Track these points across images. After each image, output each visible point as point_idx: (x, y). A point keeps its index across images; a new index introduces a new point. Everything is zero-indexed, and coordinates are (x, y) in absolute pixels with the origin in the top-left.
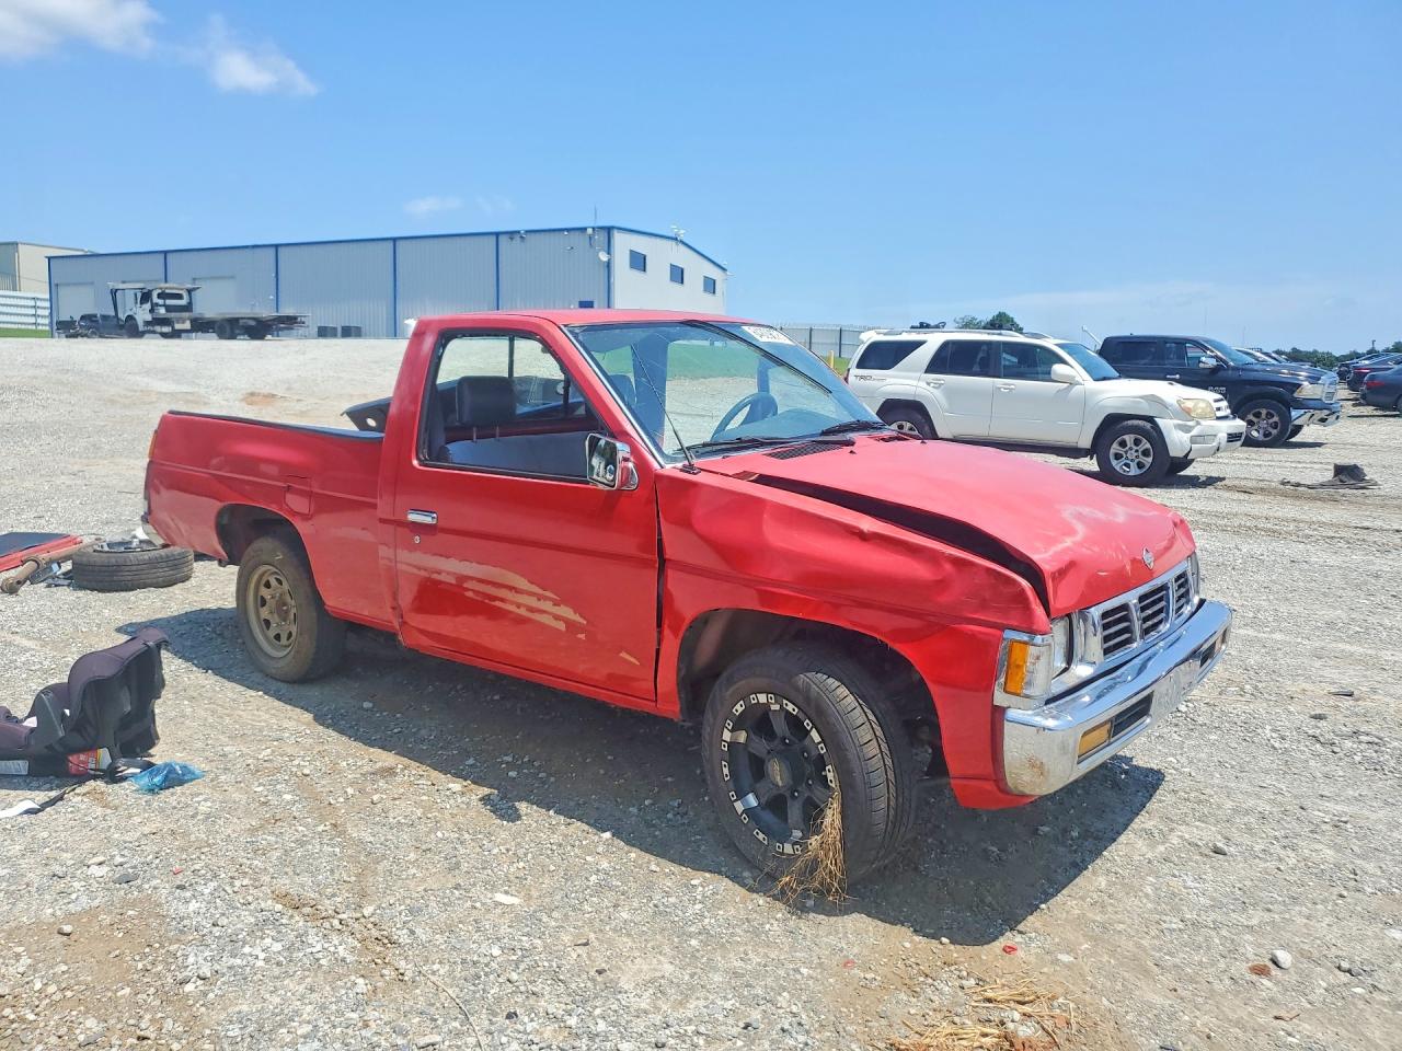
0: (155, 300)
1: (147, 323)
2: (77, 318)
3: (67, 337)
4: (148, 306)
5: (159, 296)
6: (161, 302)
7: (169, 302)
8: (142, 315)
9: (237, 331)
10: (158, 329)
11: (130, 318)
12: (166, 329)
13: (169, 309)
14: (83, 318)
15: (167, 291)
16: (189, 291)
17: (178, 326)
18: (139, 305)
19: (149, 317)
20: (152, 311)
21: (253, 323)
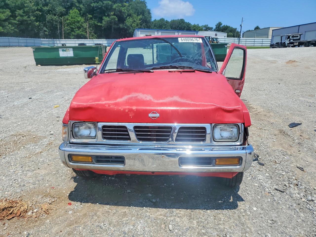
0: (291, 38)
1: (288, 44)
2: (275, 44)
3: (272, 48)
4: (289, 40)
5: (292, 37)
6: (292, 38)
7: (294, 38)
8: (287, 42)
9: (310, 45)
10: (290, 45)
11: (284, 43)
12: (292, 45)
13: (294, 40)
14: (276, 43)
15: (294, 35)
16: (300, 35)
17: (295, 44)
18: (287, 39)
19: (288, 42)
20: (289, 41)
21: (314, 42)
